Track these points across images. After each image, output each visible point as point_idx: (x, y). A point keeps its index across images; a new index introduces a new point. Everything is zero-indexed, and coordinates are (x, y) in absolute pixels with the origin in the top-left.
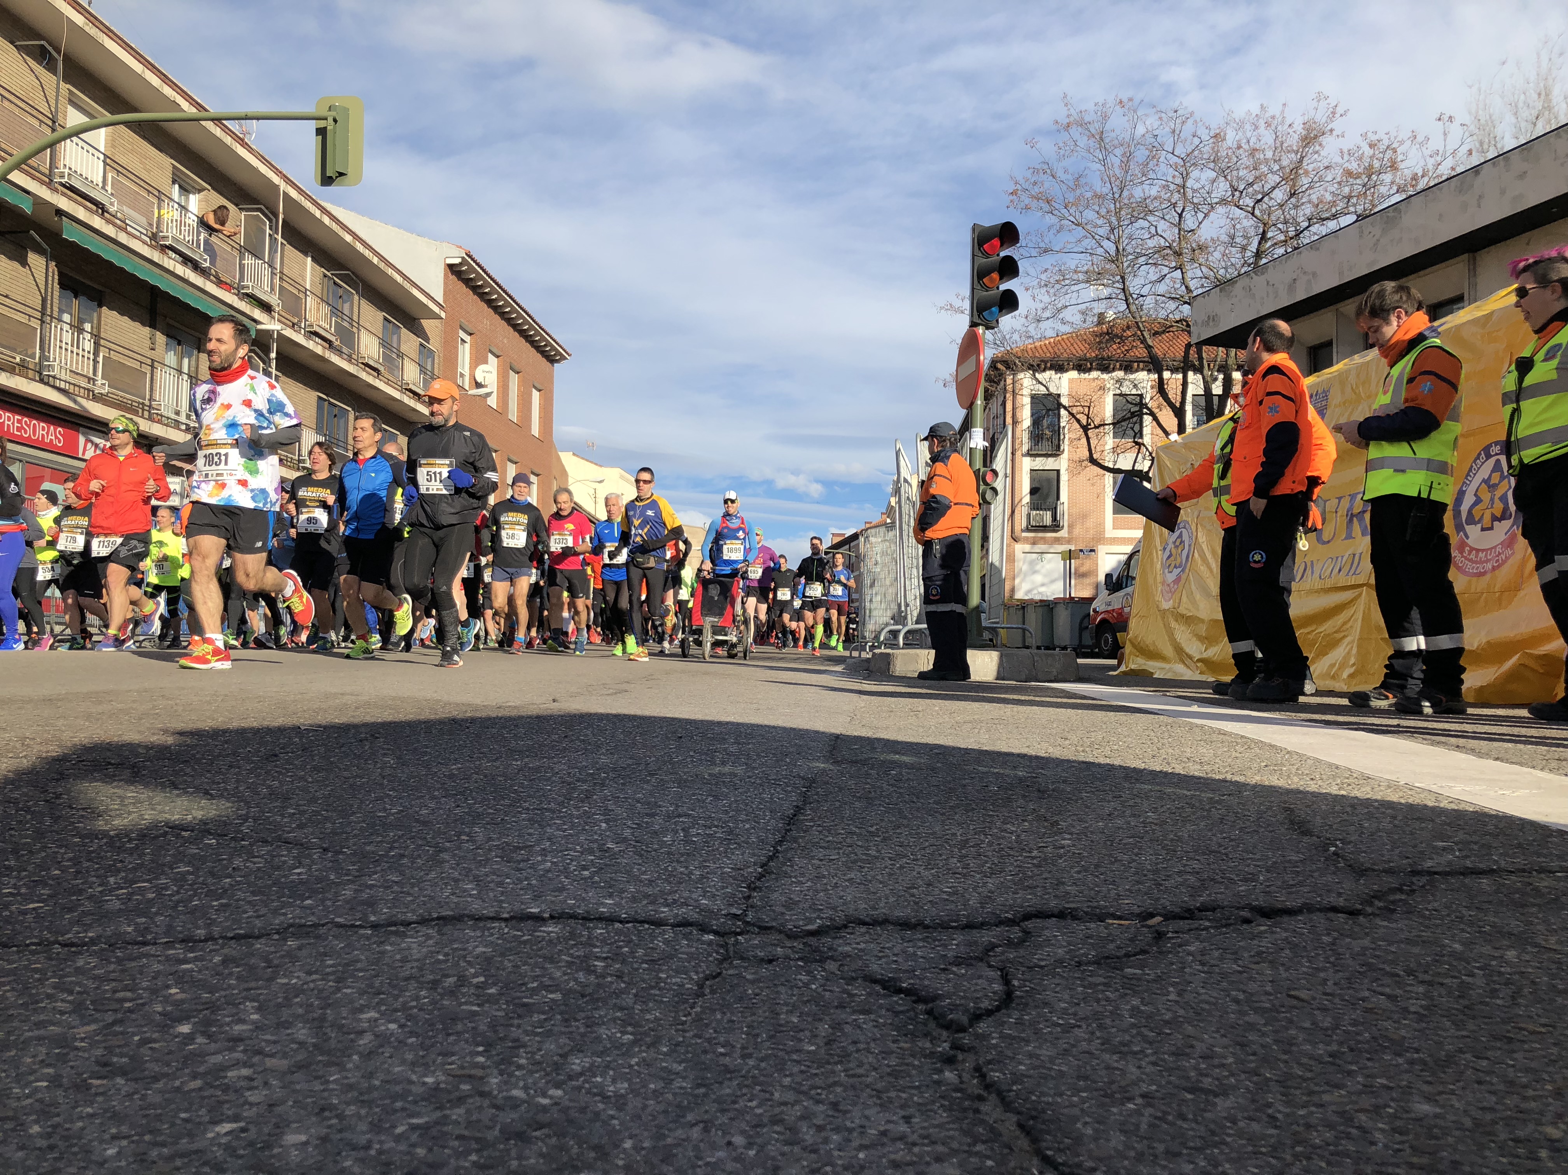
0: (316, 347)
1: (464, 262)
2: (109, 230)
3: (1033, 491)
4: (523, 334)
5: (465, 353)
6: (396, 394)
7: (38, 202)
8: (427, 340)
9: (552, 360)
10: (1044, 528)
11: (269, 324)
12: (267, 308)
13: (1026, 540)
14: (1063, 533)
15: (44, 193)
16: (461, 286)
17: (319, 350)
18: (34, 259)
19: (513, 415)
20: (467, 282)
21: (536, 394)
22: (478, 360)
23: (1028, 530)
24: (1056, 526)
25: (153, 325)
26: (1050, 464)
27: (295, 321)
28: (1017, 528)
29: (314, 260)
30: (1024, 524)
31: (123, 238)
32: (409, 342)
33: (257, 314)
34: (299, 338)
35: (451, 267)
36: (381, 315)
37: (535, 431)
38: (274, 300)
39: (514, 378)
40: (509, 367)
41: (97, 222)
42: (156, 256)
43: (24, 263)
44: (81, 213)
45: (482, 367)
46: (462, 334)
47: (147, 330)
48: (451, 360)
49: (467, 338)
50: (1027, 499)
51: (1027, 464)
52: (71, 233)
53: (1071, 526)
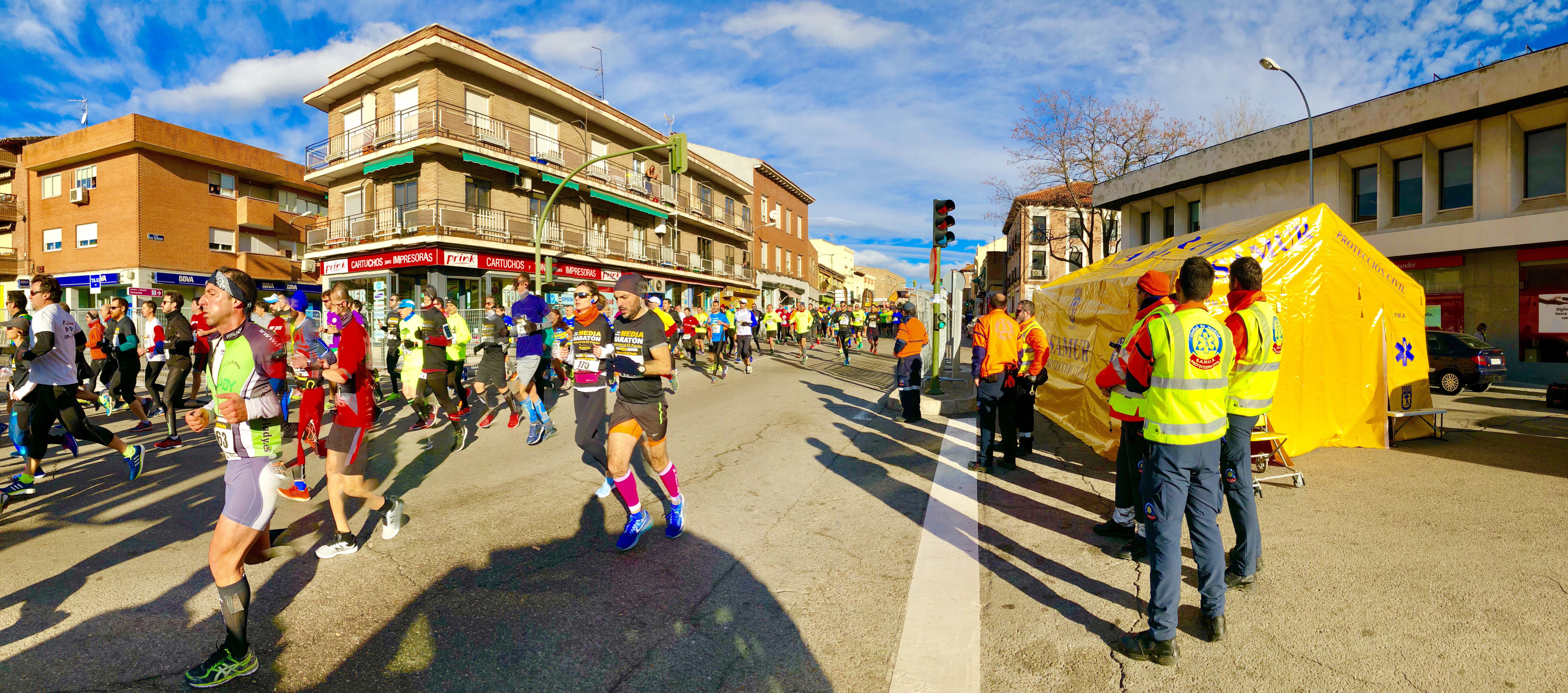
0: (695, 218)
1: (762, 166)
2: (608, 189)
3: (1034, 261)
4: (793, 193)
5: (764, 206)
6: (731, 231)
7: (581, 185)
8: (746, 204)
9: (807, 203)
10: (1039, 278)
11: (674, 212)
12: (672, 206)
13: (1031, 283)
14: (1047, 280)
15: (583, 181)
16: (762, 177)
17: (696, 219)
18: (582, 205)
19: (789, 231)
20: (765, 175)
21: (799, 220)
22: (771, 208)
23: (1031, 278)
24: (1044, 277)
25: (628, 221)
26: (1041, 248)
27: (686, 207)
28: (1026, 278)
29: (694, 178)
30: (1030, 275)
31: (613, 191)
32: (738, 206)
33: (668, 209)
34: (687, 215)
35: (756, 169)
36: (724, 196)
37: (800, 236)
38: (675, 202)
39: (789, 214)
40: (786, 209)
41: (603, 187)
42: (626, 195)
43: (579, 208)
44: (597, 185)
45: (773, 211)
46: (763, 198)
47: (626, 223)
48: (758, 211)
49: (766, 199)
50: (1031, 264)
51: (1031, 248)
52: (594, 194)
53: (1051, 277)
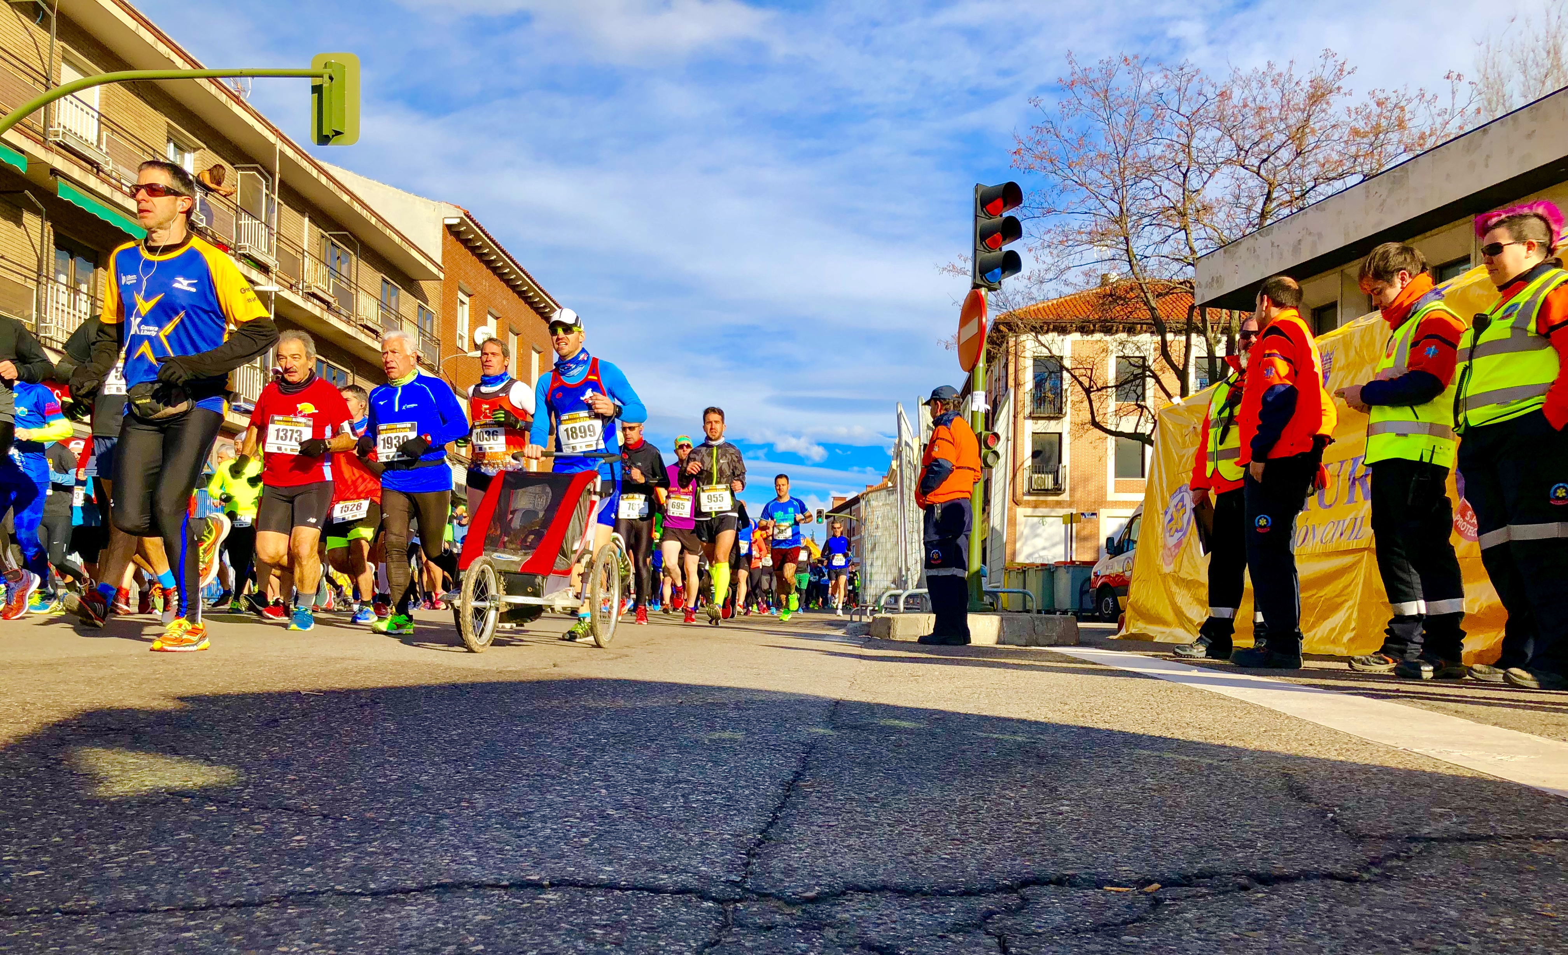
0: (314, 309)
1: (462, 222)
2: (105, 190)
3: (1035, 454)
4: (522, 295)
5: (464, 315)
7: (34, 161)
8: (426, 301)
10: (1046, 492)
11: (267, 285)
12: (264, 269)
13: (1028, 504)
14: (1065, 497)
15: (39, 152)
16: (460, 246)
17: (317, 312)
18: (29, 219)
20: (466, 242)
21: (535, 357)
22: (477, 321)
23: (1029, 493)
24: (1057, 490)
26: (1052, 426)
27: (293, 282)
28: (1019, 491)
29: (311, 219)
30: (1026, 488)
31: (118, 197)
32: (407, 303)
34: (297, 300)
35: (449, 227)
36: (379, 276)
38: (271, 261)
40: (508, 329)
41: (92, 182)
43: (19, 222)
44: (76, 173)
45: (481, 329)
46: (461, 296)
48: (450, 322)
49: (466, 299)
50: (1028, 462)
51: (1029, 427)
52: (66, 193)
53: (1072, 490)
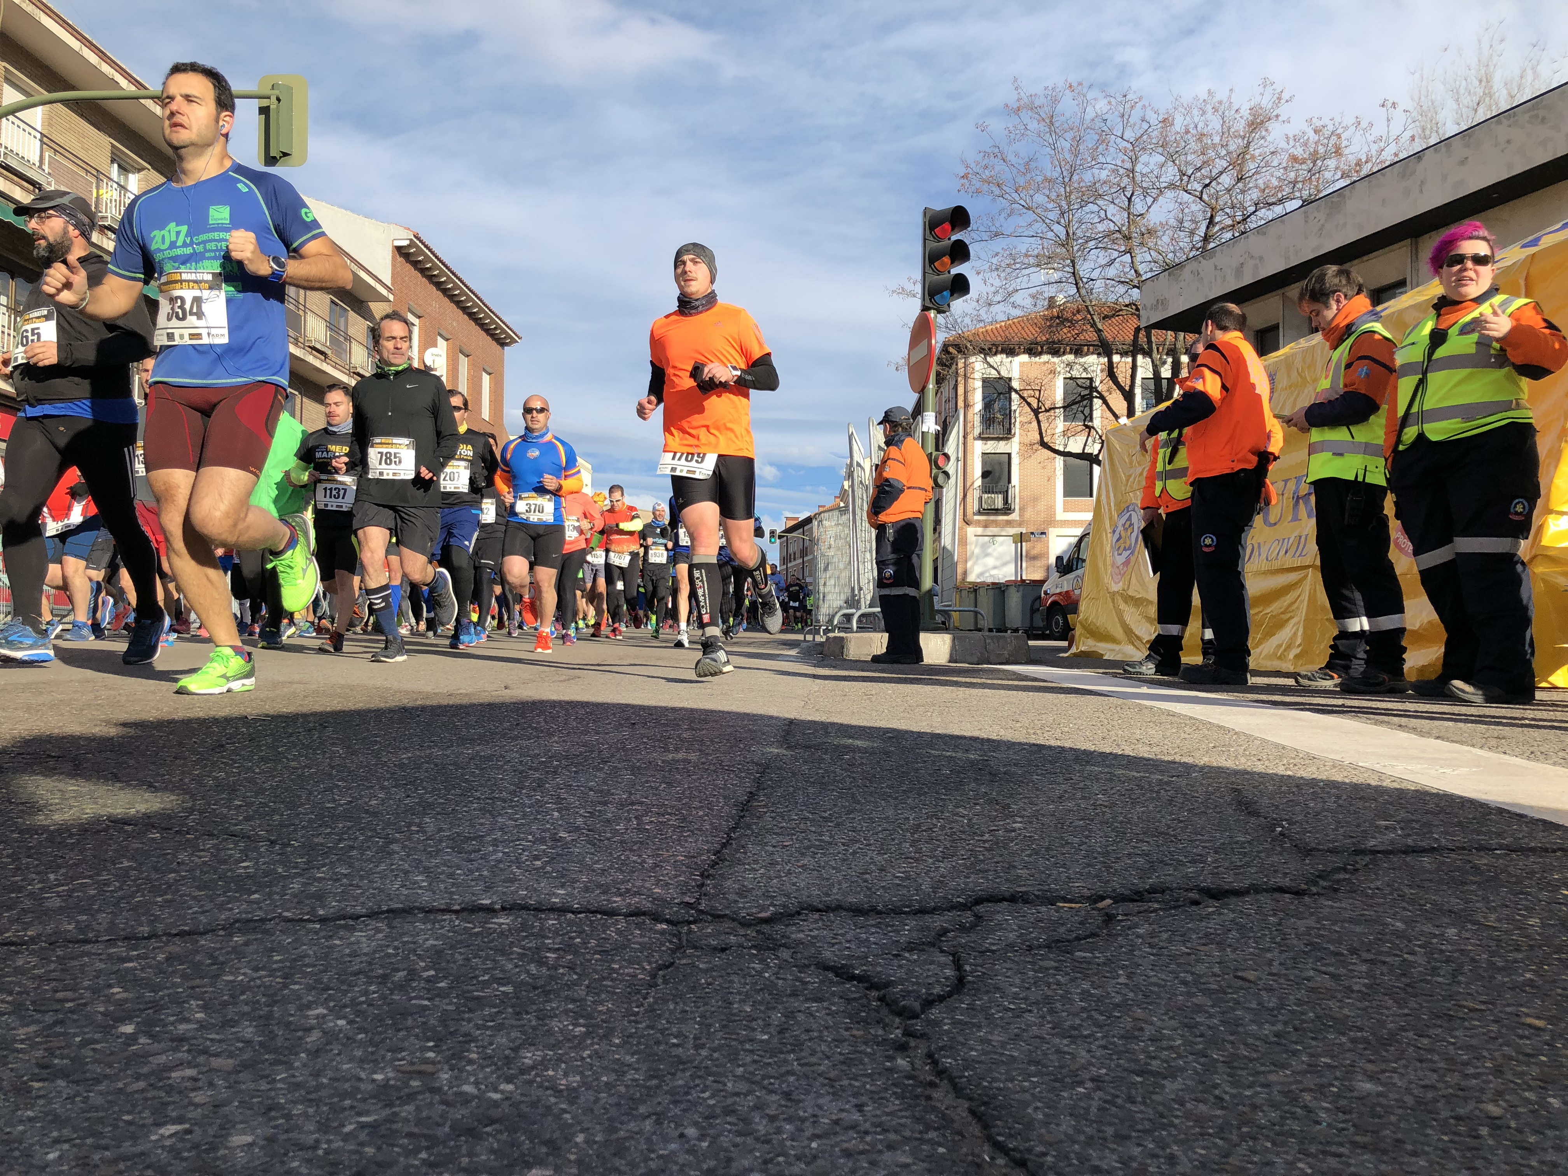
1: (412, 244)
3: (985, 475)
4: (472, 316)
9: (502, 344)
10: (996, 511)
13: (978, 523)
14: (1015, 516)
16: (409, 267)
20: (415, 264)
21: (486, 378)
22: (428, 343)
23: (979, 513)
24: (1007, 509)
26: (1001, 447)
28: (969, 511)
30: (976, 508)
32: (356, 325)
35: (399, 249)
37: (486, 416)
39: (463, 361)
40: (458, 351)
44: (18, 193)
45: (432, 350)
49: (418, 320)
50: (979, 483)
51: (979, 448)
53: (1022, 509)
